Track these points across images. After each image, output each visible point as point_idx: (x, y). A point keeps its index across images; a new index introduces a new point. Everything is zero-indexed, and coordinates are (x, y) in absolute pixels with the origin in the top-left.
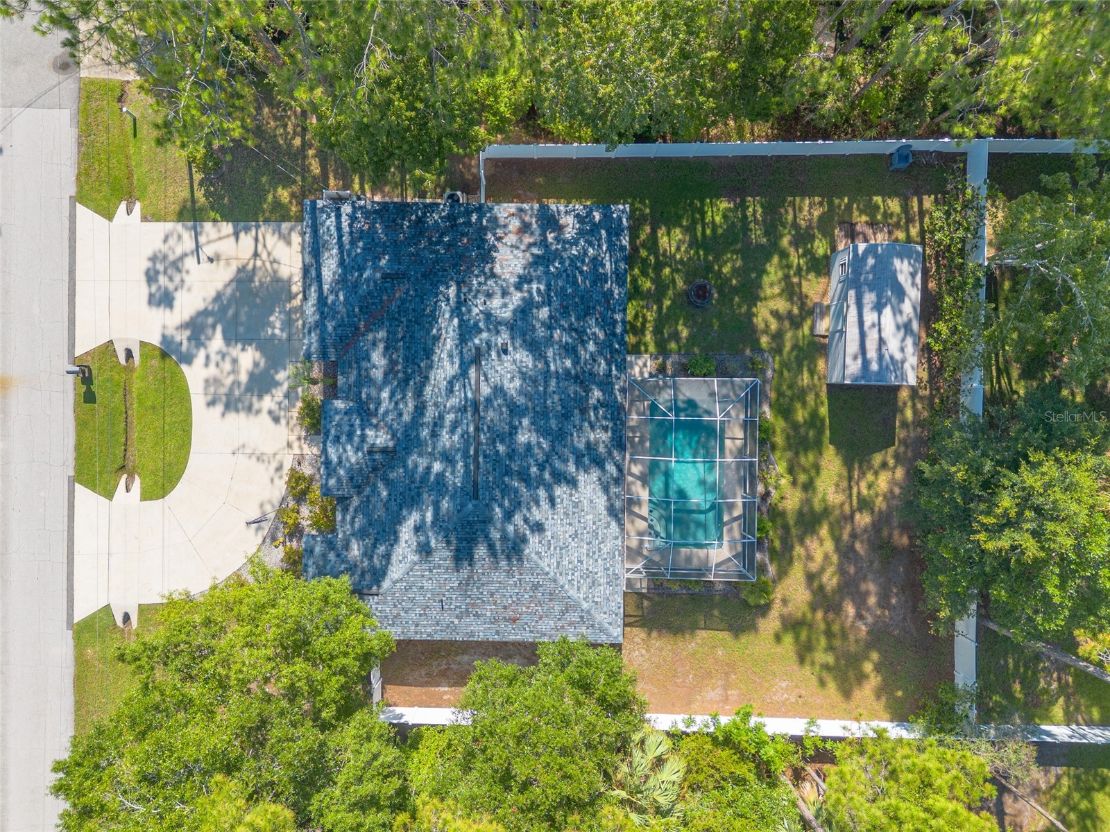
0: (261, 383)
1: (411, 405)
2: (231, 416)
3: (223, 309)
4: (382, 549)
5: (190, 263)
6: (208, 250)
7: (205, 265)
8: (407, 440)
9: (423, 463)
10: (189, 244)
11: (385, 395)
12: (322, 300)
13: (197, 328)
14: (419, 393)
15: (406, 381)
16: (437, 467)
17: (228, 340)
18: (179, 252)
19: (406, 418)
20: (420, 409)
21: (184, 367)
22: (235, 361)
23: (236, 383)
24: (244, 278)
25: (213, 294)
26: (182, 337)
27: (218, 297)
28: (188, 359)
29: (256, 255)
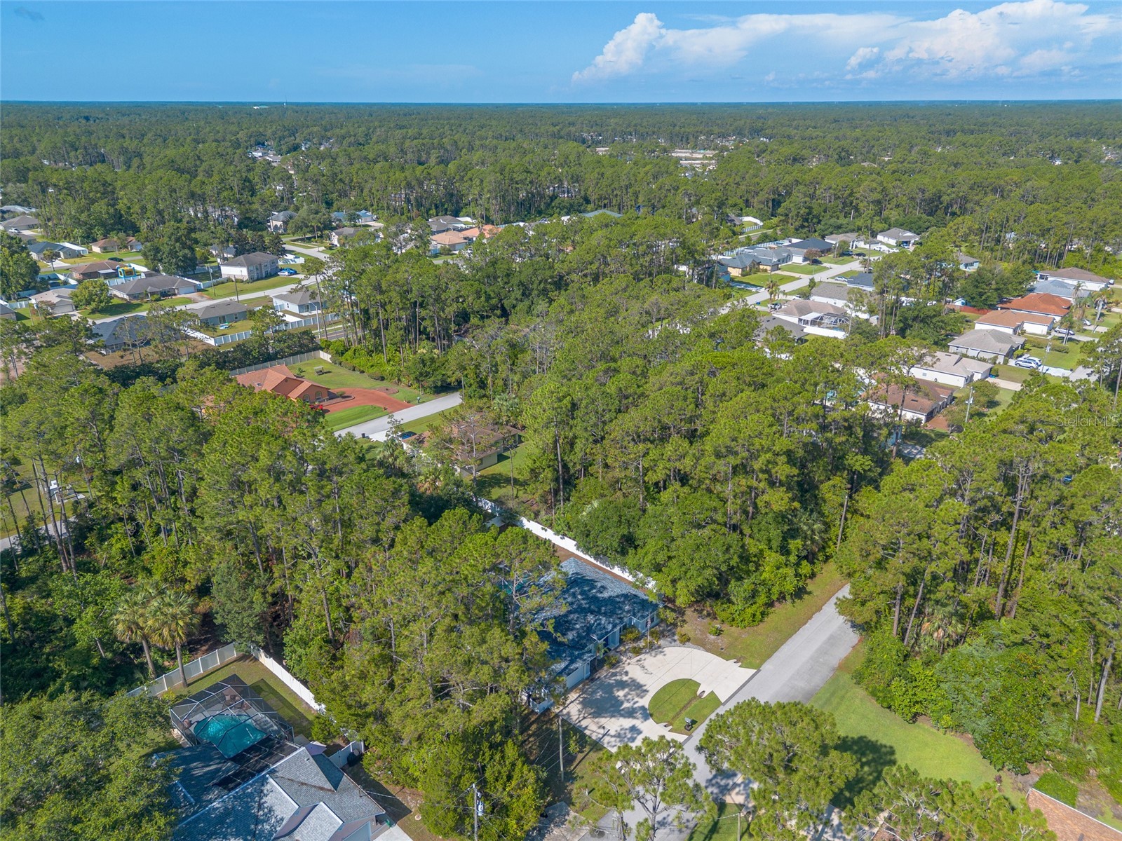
0: (622, 685)
1: (572, 616)
2: (642, 683)
3: (614, 712)
4: (618, 599)
5: (612, 732)
6: (602, 731)
7: (607, 727)
8: (582, 611)
9: (583, 602)
10: (607, 739)
11: (578, 626)
12: (572, 662)
13: (631, 713)
14: (566, 616)
15: (567, 622)
16: (579, 597)
17: (622, 703)
18: (613, 739)
19: (577, 615)
20: (570, 612)
21: (647, 706)
22: (625, 696)
23: (631, 690)
24: (597, 714)
25: (613, 719)
26: (638, 715)
27: (612, 716)
28: (643, 708)
29: (584, 718)
